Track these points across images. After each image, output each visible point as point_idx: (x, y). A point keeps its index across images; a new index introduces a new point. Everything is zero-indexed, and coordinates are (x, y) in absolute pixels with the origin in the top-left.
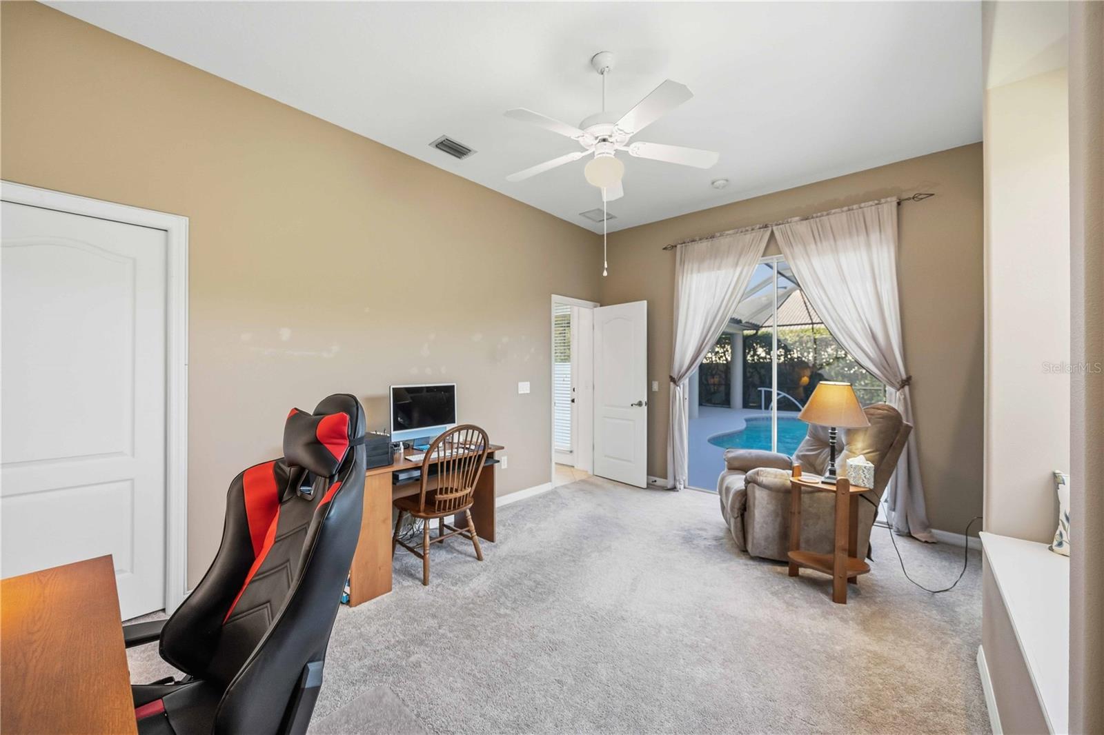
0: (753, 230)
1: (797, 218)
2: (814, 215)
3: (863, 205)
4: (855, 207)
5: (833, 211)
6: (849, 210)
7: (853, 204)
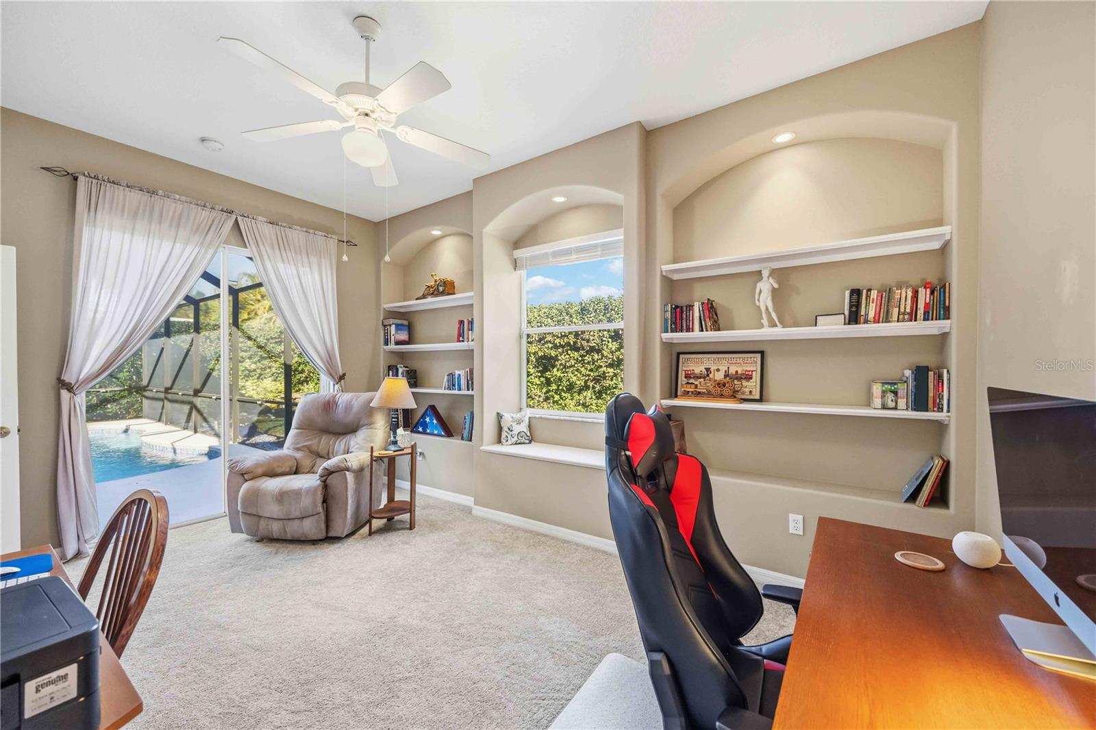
0: (213, 208)
1: (265, 219)
2: (280, 224)
3: (316, 232)
4: (311, 231)
5: (296, 227)
6: (307, 232)
7: (312, 229)
